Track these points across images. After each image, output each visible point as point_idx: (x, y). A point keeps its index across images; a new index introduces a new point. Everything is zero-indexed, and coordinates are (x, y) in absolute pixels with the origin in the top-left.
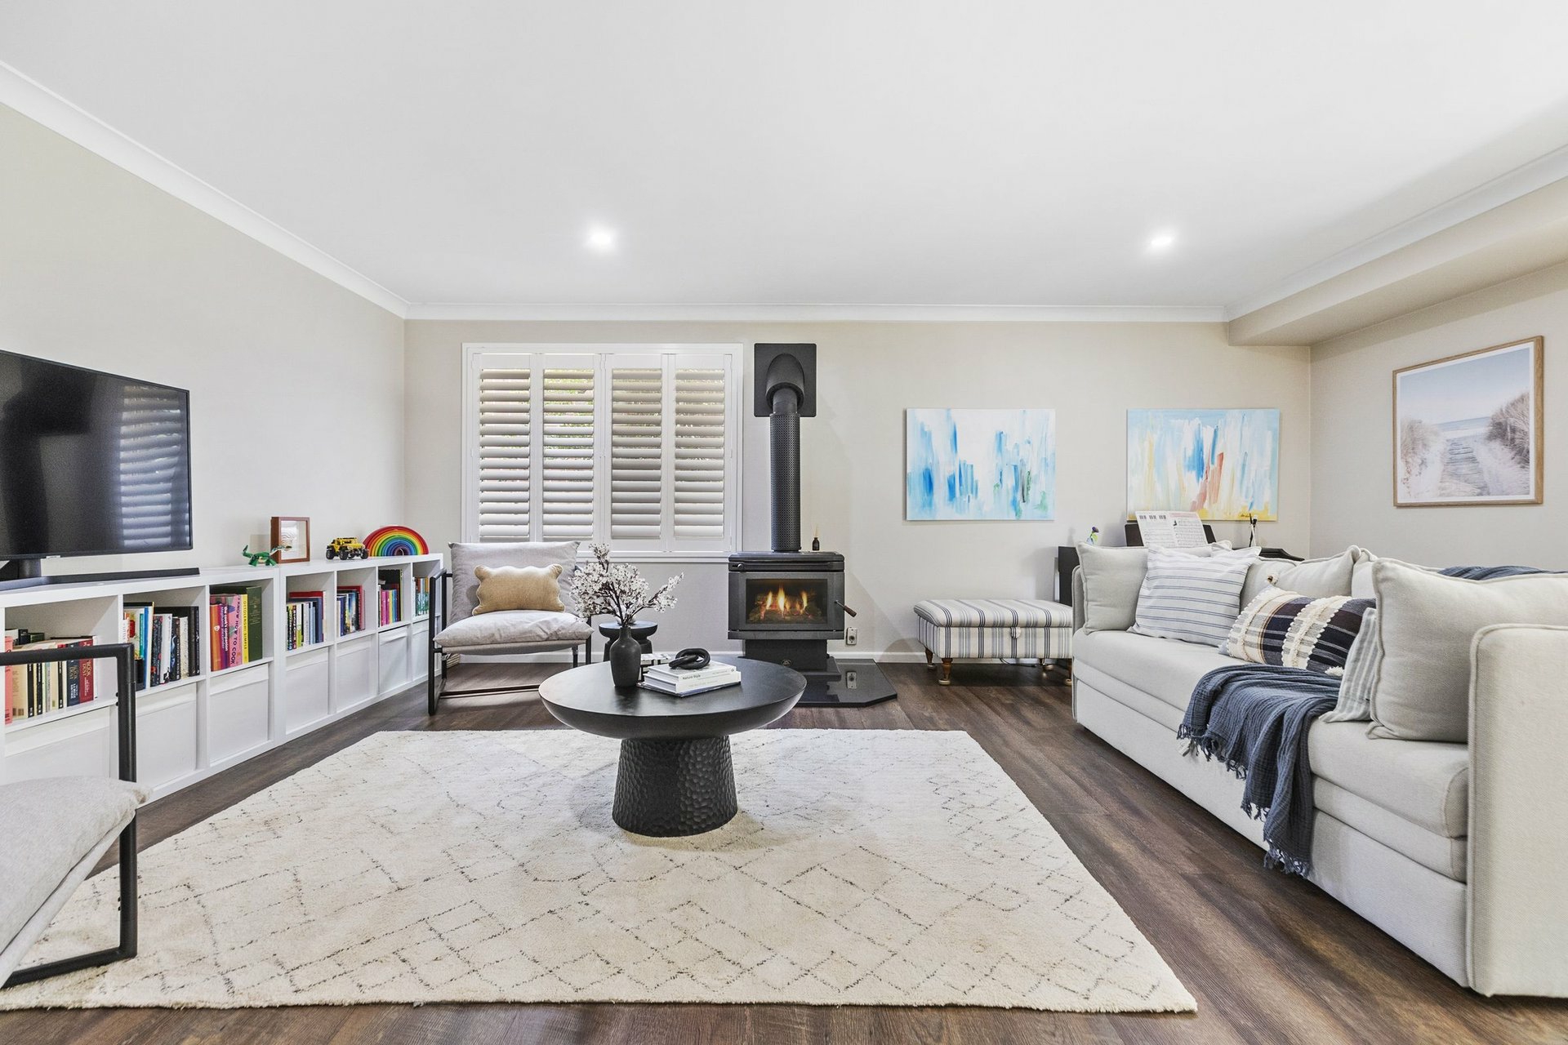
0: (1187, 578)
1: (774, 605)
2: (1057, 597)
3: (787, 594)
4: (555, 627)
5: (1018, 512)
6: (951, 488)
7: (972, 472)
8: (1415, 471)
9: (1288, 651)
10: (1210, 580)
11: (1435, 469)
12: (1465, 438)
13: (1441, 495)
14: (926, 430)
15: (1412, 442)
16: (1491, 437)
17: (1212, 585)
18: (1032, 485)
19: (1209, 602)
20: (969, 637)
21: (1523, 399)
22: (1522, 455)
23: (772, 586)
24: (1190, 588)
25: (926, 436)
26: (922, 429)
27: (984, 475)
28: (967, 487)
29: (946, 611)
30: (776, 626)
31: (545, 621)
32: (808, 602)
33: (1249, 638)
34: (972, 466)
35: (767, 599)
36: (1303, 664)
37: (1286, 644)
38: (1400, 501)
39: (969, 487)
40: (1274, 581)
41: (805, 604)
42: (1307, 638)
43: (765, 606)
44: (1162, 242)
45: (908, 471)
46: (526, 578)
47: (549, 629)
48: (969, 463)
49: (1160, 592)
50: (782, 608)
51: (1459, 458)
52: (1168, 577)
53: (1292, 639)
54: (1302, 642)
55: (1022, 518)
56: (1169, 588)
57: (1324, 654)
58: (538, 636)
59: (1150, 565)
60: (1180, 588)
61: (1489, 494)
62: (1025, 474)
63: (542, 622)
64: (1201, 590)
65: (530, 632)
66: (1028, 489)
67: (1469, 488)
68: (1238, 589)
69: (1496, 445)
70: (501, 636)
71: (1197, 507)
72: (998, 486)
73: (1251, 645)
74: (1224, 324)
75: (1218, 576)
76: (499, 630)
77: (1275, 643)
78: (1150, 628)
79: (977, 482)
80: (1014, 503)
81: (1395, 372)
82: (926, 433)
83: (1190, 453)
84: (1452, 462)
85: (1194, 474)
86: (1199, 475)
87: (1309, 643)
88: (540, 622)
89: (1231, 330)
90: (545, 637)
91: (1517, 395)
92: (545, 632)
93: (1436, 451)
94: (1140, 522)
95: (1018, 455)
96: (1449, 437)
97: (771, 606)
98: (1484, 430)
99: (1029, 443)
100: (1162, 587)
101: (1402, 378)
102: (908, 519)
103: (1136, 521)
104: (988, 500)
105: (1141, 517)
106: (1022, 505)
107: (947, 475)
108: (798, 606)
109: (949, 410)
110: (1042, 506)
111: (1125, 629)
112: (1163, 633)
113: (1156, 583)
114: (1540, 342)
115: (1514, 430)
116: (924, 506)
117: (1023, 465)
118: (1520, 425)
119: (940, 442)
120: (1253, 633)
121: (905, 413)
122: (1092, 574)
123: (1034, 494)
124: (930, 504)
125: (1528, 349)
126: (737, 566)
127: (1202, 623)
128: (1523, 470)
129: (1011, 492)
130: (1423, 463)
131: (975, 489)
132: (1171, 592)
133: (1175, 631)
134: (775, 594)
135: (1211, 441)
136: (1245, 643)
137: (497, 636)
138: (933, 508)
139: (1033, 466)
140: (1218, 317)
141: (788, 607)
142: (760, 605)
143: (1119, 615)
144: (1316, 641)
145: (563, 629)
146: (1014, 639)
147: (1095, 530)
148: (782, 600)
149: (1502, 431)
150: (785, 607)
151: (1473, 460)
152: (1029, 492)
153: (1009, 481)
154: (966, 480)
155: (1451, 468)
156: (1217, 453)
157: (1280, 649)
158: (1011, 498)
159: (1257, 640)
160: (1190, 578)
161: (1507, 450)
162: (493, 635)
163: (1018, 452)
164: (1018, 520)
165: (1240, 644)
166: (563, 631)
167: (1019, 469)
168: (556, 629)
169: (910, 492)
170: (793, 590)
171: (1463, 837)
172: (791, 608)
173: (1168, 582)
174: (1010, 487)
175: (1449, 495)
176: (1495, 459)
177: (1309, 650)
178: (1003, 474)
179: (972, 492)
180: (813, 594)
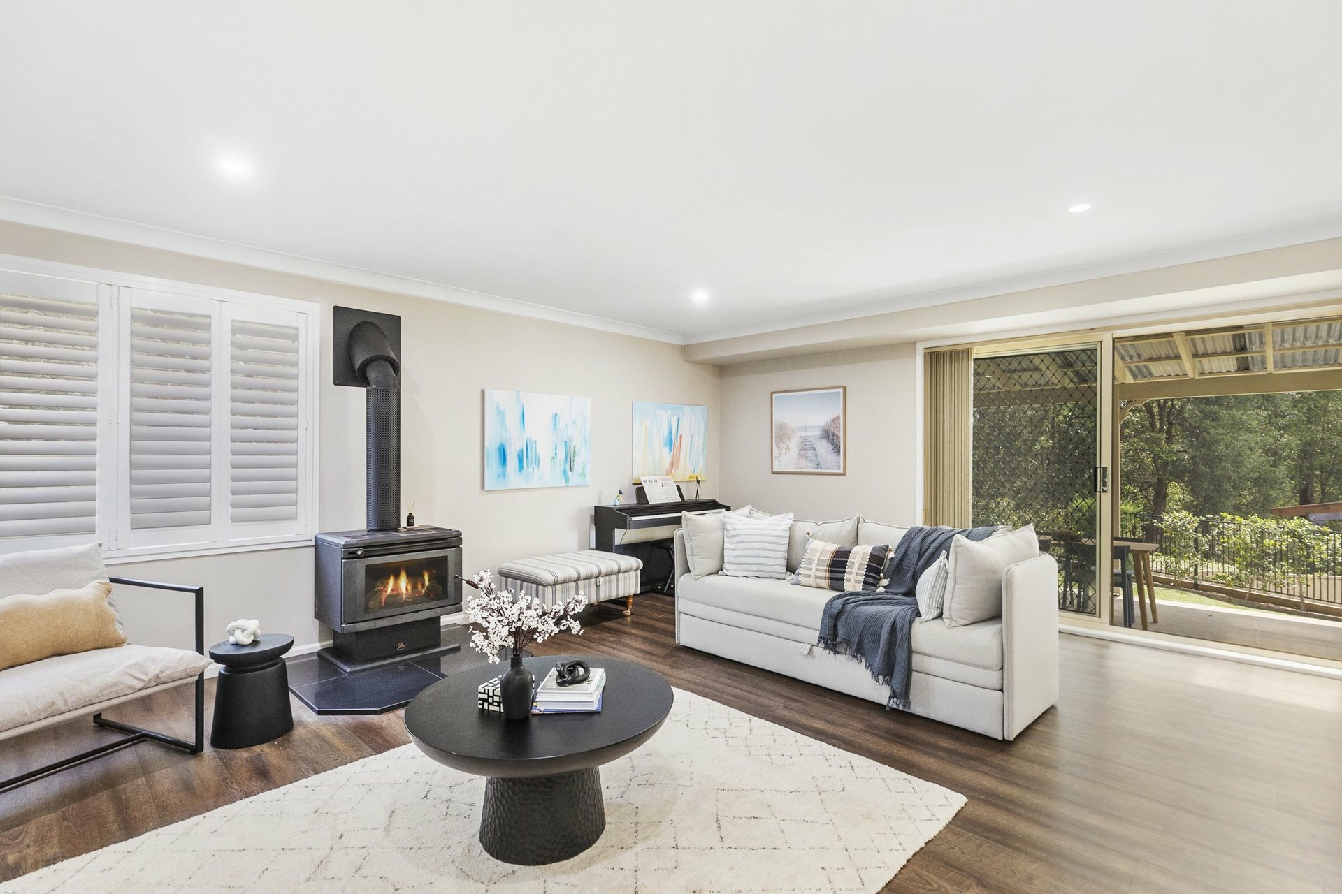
0: (758, 535)
1: (396, 588)
2: (593, 545)
3: (408, 576)
4: (153, 670)
5: (567, 480)
6: (520, 460)
7: (536, 447)
8: (783, 453)
9: (849, 581)
10: (773, 536)
11: (794, 451)
12: (809, 436)
13: (797, 468)
14: (501, 408)
15: (779, 435)
16: (822, 437)
17: (774, 540)
18: (576, 458)
19: (774, 550)
20: (569, 591)
21: (837, 418)
22: (837, 449)
23: (394, 571)
24: (762, 542)
25: (501, 414)
26: (498, 408)
27: (544, 450)
28: (532, 459)
29: (551, 573)
30: (398, 611)
31: (135, 665)
32: (430, 580)
33: (819, 574)
34: (535, 442)
35: (388, 583)
36: (859, 588)
37: (846, 576)
38: (774, 470)
39: (534, 461)
40: (810, 535)
41: (427, 583)
42: (859, 572)
43: (387, 591)
44: (700, 297)
45: (486, 445)
46: (65, 608)
47: (146, 674)
48: (533, 439)
49: (742, 546)
50: (404, 591)
51: (806, 447)
52: (746, 535)
53: (850, 573)
54: (857, 574)
55: (570, 485)
56: (748, 543)
57: (870, 580)
58: (129, 687)
59: (728, 527)
60: (756, 542)
61: (821, 468)
62: (572, 449)
63: (130, 667)
64: (769, 543)
65: (115, 684)
66: (574, 461)
67: (810, 464)
68: (787, 541)
69: (824, 442)
70: (66, 702)
71: (669, 473)
72: (554, 458)
73: (821, 578)
74: (681, 346)
75: (776, 533)
76: (61, 694)
77: (839, 575)
78: (735, 570)
79: (539, 455)
80: (565, 472)
81: (772, 393)
82: (501, 412)
83: (666, 434)
84: (802, 449)
85: (667, 449)
86: (670, 450)
87: (861, 575)
88: (128, 667)
89: (686, 351)
90: (141, 685)
91: (835, 416)
92: (138, 679)
93: (794, 444)
94: (644, 485)
95: (567, 432)
96: (802, 435)
97: (392, 590)
98: (818, 433)
99: (575, 423)
100: (743, 542)
101: (776, 397)
102: (486, 488)
103: (641, 484)
104: (547, 471)
105: (644, 481)
106: (570, 473)
107: (518, 449)
108: (420, 586)
109: (518, 392)
110: (583, 474)
111: (717, 573)
112: (746, 574)
113: (737, 539)
114: (845, 388)
115: (833, 435)
116: (499, 477)
117: (571, 441)
118: (836, 433)
119: (512, 419)
120: (821, 570)
121: (483, 393)
122: (696, 536)
123: (577, 466)
124: (504, 476)
125: (840, 392)
126: (355, 553)
127: (771, 565)
128: (838, 457)
129: (562, 463)
130: (788, 448)
131: (537, 462)
132: (749, 546)
133: (753, 571)
134: (397, 577)
135: (676, 427)
136: (817, 577)
137: (60, 705)
138: (507, 478)
139: (577, 443)
140: (678, 341)
141: (410, 588)
142: (381, 591)
143: (714, 565)
144: (864, 573)
145: (168, 668)
146: (598, 586)
147: (620, 493)
148: (404, 583)
149: (830, 436)
150: (407, 589)
151: (814, 449)
152: (575, 463)
153: (561, 455)
154: (532, 453)
155: (803, 452)
156: (679, 435)
157: (843, 579)
158: (562, 469)
159: (825, 574)
160: (761, 535)
161: (830, 445)
162: (53, 703)
163: (568, 430)
164: (567, 486)
165: (812, 578)
166: (168, 672)
167: (568, 445)
168: (157, 672)
169: (488, 465)
170: (414, 572)
171: (1002, 668)
172: (412, 589)
173: (746, 539)
174: (562, 459)
175: (801, 468)
176: (824, 448)
177: (862, 578)
178: (557, 448)
179: (535, 464)
180: (434, 572)
